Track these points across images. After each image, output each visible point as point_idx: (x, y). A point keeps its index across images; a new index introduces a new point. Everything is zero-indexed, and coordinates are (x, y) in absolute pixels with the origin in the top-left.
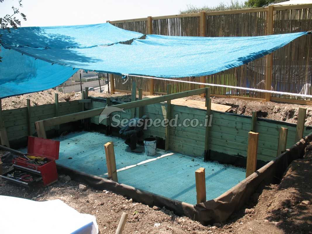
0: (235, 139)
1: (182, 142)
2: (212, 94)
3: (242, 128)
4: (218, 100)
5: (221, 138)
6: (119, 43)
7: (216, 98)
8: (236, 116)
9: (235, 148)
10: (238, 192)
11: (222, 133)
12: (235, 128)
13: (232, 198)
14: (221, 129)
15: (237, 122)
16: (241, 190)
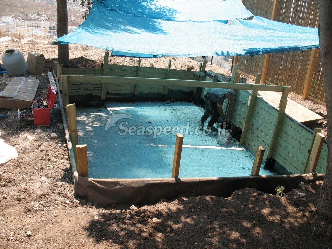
0: (296, 155)
1: (254, 141)
2: (314, 97)
3: (305, 144)
4: (314, 107)
5: (285, 148)
6: (218, 21)
7: (316, 103)
8: (303, 129)
9: (293, 164)
10: (129, 185)
11: (287, 143)
12: (299, 142)
13: (116, 187)
14: (287, 138)
15: (302, 136)
16: (134, 185)
